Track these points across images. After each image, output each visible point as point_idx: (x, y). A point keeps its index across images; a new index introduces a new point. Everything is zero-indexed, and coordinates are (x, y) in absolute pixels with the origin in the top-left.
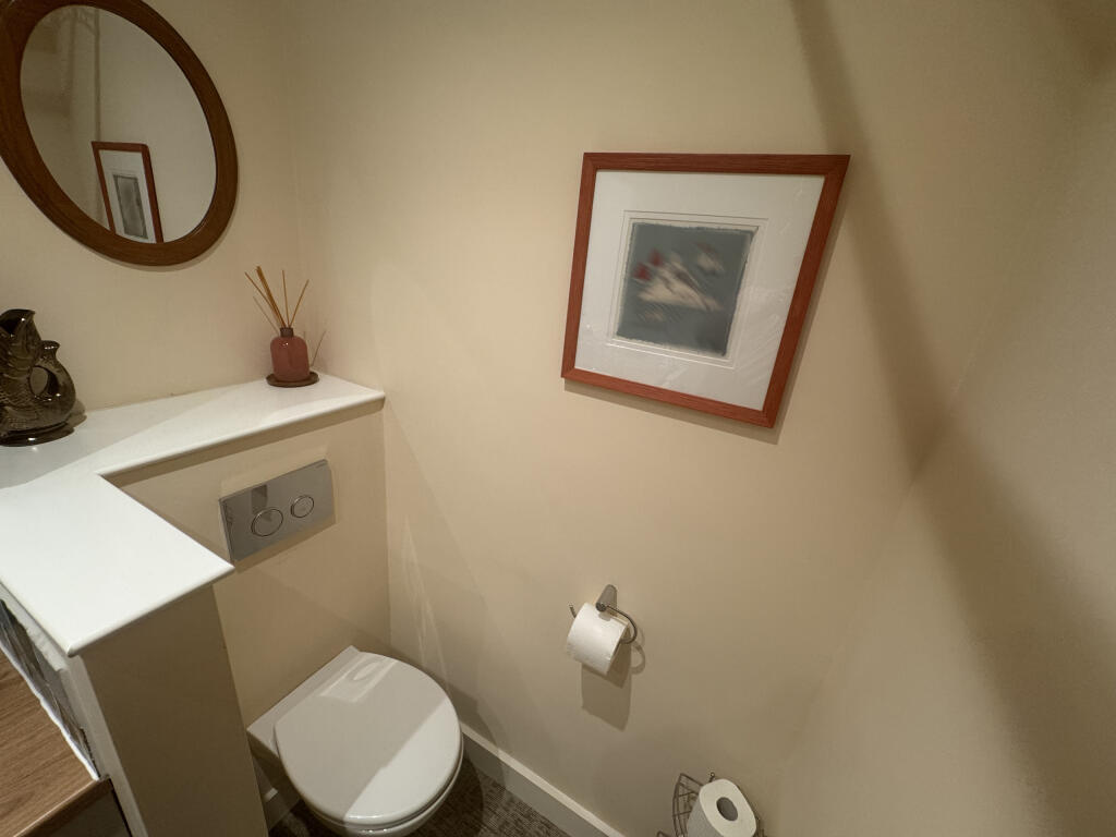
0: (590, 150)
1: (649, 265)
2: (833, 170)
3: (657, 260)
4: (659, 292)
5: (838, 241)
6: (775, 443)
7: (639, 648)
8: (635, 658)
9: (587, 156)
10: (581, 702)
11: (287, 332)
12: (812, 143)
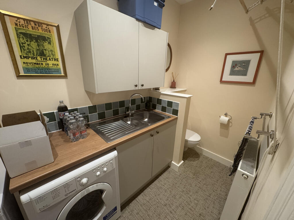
0: (226, 53)
1: (235, 66)
2: (262, 52)
3: (236, 65)
4: (236, 69)
5: (263, 62)
6: (255, 86)
7: (231, 123)
8: (230, 124)
9: (226, 54)
10: (219, 134)
11: (174, 81)
12: (258, 49)
